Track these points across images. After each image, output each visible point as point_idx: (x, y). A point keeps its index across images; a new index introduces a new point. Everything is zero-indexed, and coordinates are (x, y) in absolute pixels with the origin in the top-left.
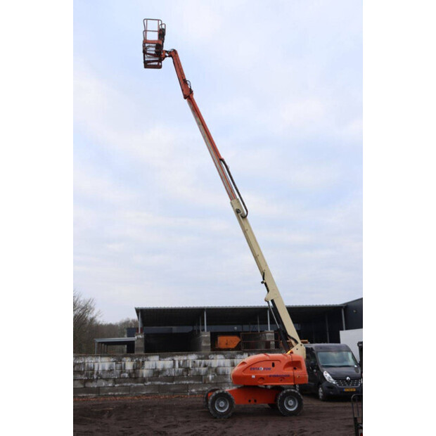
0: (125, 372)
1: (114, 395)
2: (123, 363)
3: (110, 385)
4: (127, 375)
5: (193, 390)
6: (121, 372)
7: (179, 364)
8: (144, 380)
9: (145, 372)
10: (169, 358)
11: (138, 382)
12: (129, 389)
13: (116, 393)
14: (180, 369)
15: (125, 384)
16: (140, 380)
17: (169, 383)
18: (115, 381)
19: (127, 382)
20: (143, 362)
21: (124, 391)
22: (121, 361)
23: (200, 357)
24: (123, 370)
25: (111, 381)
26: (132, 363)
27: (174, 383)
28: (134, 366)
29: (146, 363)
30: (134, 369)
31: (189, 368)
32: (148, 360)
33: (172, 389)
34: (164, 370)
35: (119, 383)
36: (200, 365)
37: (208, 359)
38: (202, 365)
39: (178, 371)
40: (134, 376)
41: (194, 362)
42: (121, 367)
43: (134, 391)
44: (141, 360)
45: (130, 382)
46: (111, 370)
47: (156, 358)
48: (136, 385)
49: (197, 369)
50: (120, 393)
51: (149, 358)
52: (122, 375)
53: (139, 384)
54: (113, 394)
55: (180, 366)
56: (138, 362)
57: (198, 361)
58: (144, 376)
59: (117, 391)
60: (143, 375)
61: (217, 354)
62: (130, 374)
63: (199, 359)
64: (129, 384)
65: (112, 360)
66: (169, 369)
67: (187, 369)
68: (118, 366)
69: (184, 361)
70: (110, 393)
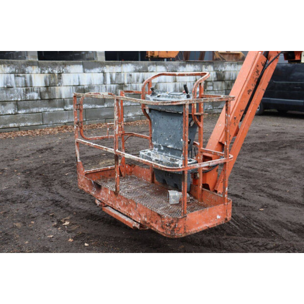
0: (33, 91)
1: (19, 128)
2: (28, 76)
3: (10, 112)
4: (36, 96)
5: (130, 115)
6: (27, 91)
7: (111, 78)
8: (63, 103)
9: (64, 91)
10: (97, 70)
11: (55, 106)
12: (41, 116)
13: (23, 124)
14: (112, 85)
15: (35, 110)
16: (57, 102)
17: (98, 106)
18: (17, 105)
19: (37, 107)
20: (60, 74)
21: (33, 120)
22: (24, 72)
23: (137, 68)
24: (28, 87)
25: (12, 105)
26: (43, 76)
27: (106, 106)
28: (46, 82)
29: (64, 76)
30: (47, 87)
31: (124, 84)
32: (67, 72)
33: (103, 114)
34: (90, 87)
35: (25, 108)
36: (138, 81)
37: (147, 72)
38: (140, 80)
39: (110, 89)
40: (47, 96)
41: (131, 75)
42: (25, 82)
43: (51, 120)
44: (56, 72)
45: (43, 107)
46: (8, 87)
47: (79, 68)
48: (51, 110)
49: (134, 85)
50: (29, 124)
51: (68, 68)
52: (28, 95)
53: (57, 109)
54: (16, 125)
55: (112, 82)
56: (52, 74)
57: (135, 75)
58: (63, 97)
59: (23, 120)
60: (61, 95)
61: (157, 65)
62: (41, 94)
63: (136, 71)
64: (41, 110)
65: (8, 69)
66: (98, 86)
67: (122, 86)
68: (20, 80)
69: (118, 74)
70: (11, 125)
